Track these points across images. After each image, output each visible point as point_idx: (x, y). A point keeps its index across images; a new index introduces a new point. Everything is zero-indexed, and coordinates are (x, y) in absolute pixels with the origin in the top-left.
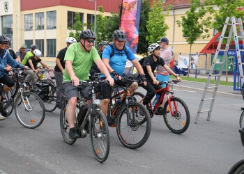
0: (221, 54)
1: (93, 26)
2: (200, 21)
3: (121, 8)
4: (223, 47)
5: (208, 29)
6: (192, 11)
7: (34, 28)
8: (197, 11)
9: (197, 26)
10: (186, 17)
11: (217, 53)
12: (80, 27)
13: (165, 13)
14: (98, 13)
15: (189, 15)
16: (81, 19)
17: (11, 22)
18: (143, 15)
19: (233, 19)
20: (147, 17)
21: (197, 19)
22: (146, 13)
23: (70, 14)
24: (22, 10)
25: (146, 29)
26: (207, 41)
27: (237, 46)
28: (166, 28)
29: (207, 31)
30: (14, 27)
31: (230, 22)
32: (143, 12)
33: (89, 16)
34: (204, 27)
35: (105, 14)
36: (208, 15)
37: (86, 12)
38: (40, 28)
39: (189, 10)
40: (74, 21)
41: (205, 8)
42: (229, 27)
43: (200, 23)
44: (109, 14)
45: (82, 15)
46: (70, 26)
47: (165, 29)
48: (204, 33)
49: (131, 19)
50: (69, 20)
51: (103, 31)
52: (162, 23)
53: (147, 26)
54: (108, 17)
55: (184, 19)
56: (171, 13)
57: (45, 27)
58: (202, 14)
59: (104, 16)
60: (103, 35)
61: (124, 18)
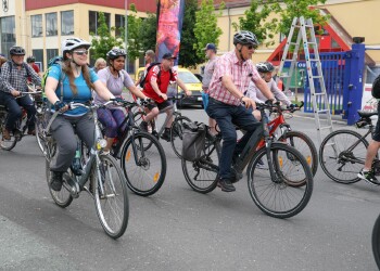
0: (287, 65)
1: (123, 30)
2: (262, 23)
3: (159, 5)
4: (290, 56)
5: (273, 33)
6: (253, 10)
7: (44, 34)
8: (259, 10)
9: (259, 29)
10: (245, 18)
11: (282, 63)
12: (106, 32)
13: (217, 13)
14: (129, 13)
15: (249, 15)
16: (108, 21)
17: (12, 26)
18: (188, 16)
19: (302, 20)
20: (194, 18)
21: (259, 21)
22: (192, 13)
23: (92, 14)
24: (27, 9)
25: (193, 34)
26: (271, 50)
27: (307, 54)
28: (219, 33)
29: (271, 36)
30: (17, 32)
31: (298, 23)
32: (188, 11)
33: (117, 17)
34: (268, 32)
35: (139, 15)
36: (272, 15)
37: (113, 12)
38: (53, 33)
39: (249, 8)
40: (98, 24)
41: (269, 6)
42: (297, 31)
43: (263, 27)
44: (144, 15)
45: (107, 15)
46: (92, 30)
47: (217, 34)
48: (268, 40)
49: (172, 20)
50: (90, 24)
51: (136, 38)
52: (214, 26)
53: (194, 30)
54: (143, 19)
55: (242, 20)
56: (225, 13)
57: (59, 32)
58: (265, 14)
59: (137, 18)
60: (136, 43)
61: (162, 19)
